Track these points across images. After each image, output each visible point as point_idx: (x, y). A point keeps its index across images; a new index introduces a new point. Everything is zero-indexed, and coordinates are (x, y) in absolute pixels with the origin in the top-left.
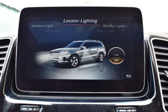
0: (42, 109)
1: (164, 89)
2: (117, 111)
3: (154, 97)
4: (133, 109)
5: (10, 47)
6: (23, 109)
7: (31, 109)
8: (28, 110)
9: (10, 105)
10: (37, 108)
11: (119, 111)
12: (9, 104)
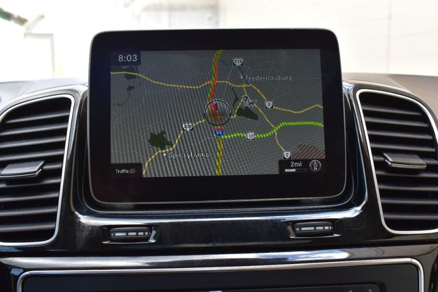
0: (154, 233)
1: (383, 187)
2: (298, 229)
3: (364, 203)
4: (327, 225)
5: (73, 114)
6: (117, 234)
7: (134, 234)
8: (127, 235)
9: (90, 228)
10: (144, 231)
11: (300, 230)
12: (86, 226)
